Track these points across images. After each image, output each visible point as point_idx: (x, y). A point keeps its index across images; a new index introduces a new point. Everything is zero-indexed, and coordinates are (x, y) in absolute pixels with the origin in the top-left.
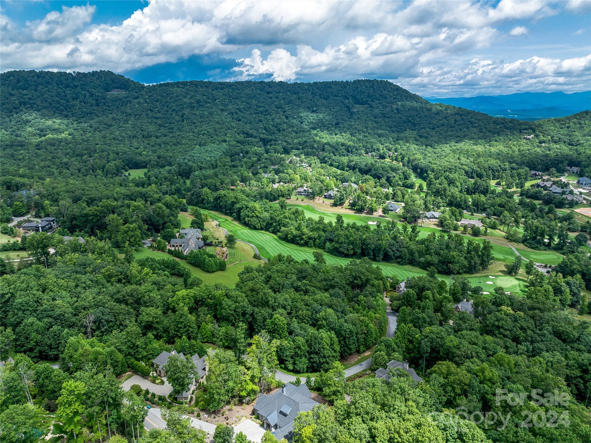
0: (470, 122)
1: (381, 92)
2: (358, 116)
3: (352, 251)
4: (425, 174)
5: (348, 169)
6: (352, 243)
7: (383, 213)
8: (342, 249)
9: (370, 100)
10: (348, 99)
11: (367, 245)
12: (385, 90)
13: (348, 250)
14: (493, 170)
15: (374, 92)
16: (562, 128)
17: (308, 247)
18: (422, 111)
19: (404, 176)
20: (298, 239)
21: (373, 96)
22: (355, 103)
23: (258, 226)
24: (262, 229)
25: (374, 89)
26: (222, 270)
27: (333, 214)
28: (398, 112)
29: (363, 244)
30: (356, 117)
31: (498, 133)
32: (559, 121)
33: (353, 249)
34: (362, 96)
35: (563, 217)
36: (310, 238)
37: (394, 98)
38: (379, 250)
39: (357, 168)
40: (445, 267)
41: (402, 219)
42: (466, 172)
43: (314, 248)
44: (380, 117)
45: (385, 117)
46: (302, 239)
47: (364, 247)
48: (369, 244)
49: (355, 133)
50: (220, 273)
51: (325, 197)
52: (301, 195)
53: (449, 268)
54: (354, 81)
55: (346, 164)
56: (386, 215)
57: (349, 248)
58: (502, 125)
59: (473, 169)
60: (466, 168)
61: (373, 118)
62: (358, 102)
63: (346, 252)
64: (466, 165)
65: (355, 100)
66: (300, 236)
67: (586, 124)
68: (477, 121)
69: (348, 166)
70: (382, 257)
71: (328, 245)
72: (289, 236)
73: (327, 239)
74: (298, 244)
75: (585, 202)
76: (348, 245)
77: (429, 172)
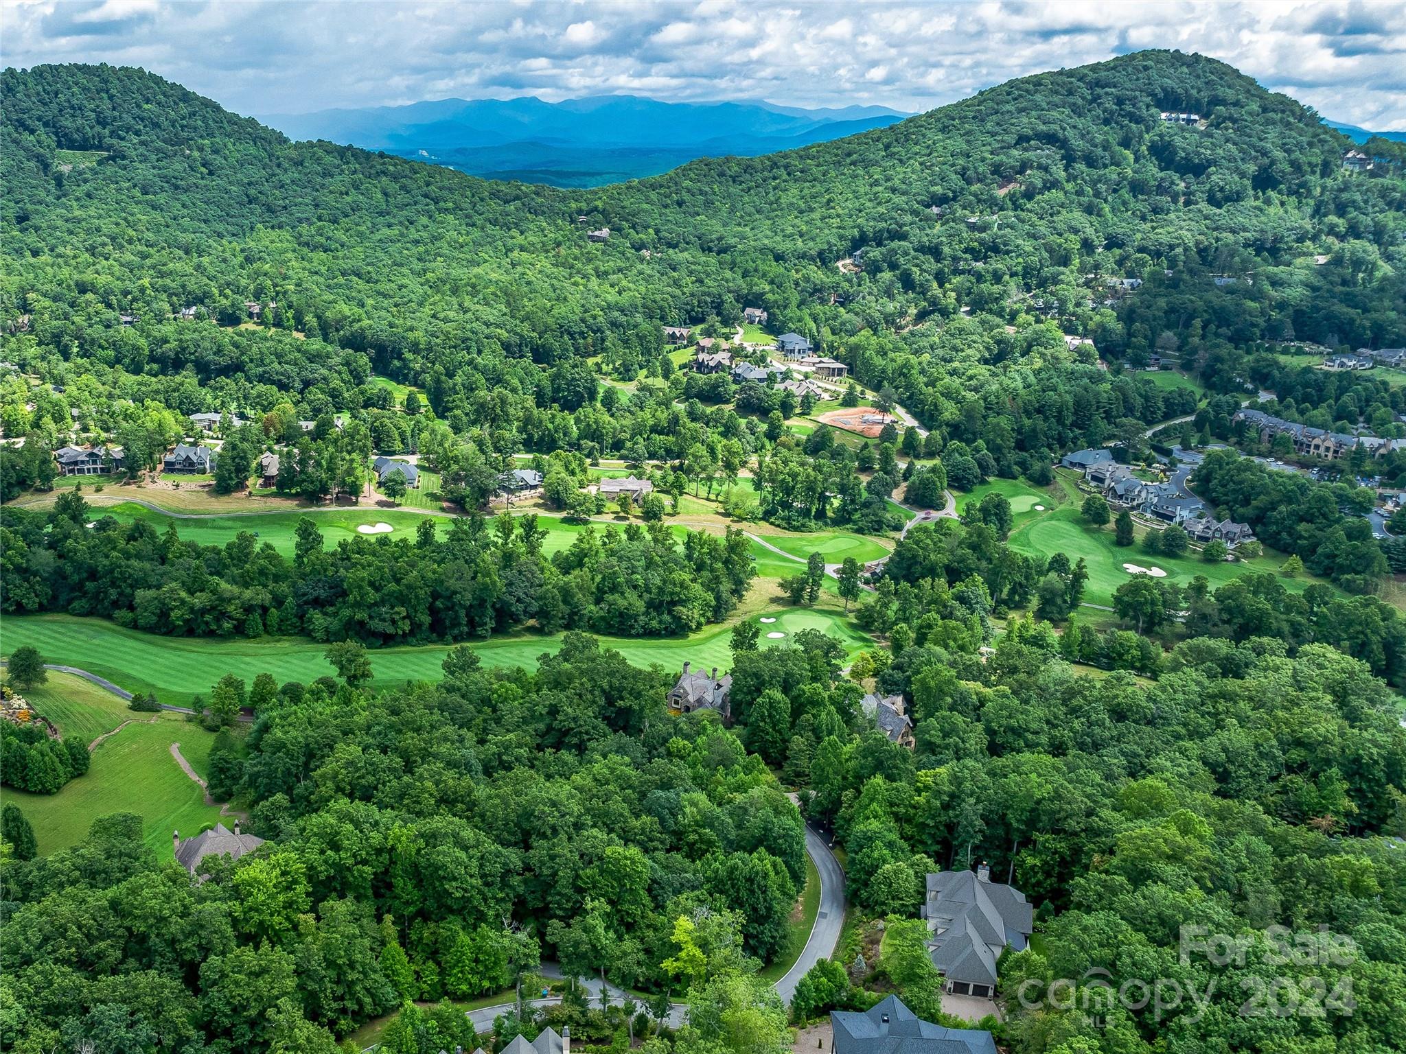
0: (426, 196)
1: (139, 106)
2: (85, 187)
3: (407, 622)
4: (396, 363)
5: (155, 366)
6: (402, 599)
7: (389, 495)
8: (376, 625)
9: (107, 132)
10: (32, 132)
11: (450, 598)
12: (148, 101)
13: (394, 622)
14: (571, 335)
15: (114, 109)
16: (666, 206)
17: (248, 637)
18: (279, 166)
19: (351, 372)
20: (208, 617)
21: (114, 119)
22: (60, 145)
23: (31, 602)
24: (42, 609)
25: (111, 98)
26: (80, 775)
27: (229, 519)
28: (211, 173)
29: (435, 596)
30: (80, 191)
31: (517, 225)
32: (653, 187)
33: (408, 617)
34: (80, 121)
35: (808, 440)
36: (248, 609)
37: (182, 127)
38: (482, 603)
39: (187, 361)
40: (666, 618)
41: (445, 504)
42: (506, 346)
43: (266, 637)
44: (162, 189)
45: (177, 187)
46: (224, 615)
47: (439, 604)
48: (455, 593)
49: (104, 245)
50: (78, 785)
51: (170, 468)
52: (81, 471)
53: (677, 619)
54: (39, 72)
55: (147, 352)
56: (398, 500)
57: (397, 617)
58: (518, 203)
59: (522, 337)
60: (504, 334)
61: (137, 192)
62: (67, 141)
63: (391, 630)
64: (498, 326)
65: (56, 134)
66: (213, 608)
67: (714, 193)
68: (446, 193)
69: (153, 359)
70: (491, 624)
71: (318, 619)
72: (174, 614)
73: (306, 603)
74: (210, 635)
75: (826, 396)
76: (392, 607)
77: (408, 356)
